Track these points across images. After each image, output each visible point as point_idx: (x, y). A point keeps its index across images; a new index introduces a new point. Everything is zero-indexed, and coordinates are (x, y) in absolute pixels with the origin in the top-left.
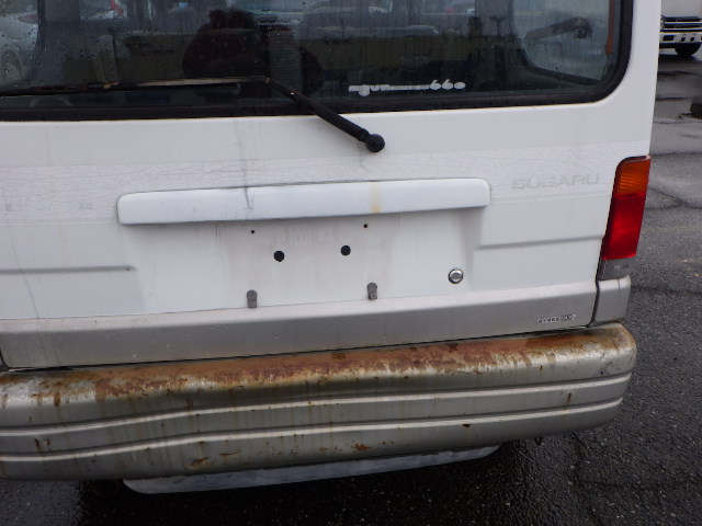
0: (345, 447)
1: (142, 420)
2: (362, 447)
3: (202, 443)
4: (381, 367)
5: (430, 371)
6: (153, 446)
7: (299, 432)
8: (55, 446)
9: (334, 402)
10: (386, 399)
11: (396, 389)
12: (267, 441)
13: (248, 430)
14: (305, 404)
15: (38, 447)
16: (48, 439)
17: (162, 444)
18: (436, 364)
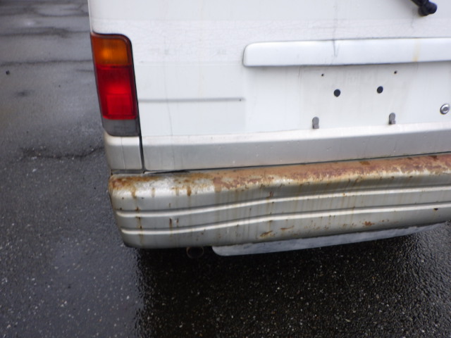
0: (359, 224)
1: (238, 206)
2: (368, 224)
3: (271, 221)
4: (395, 170)
5: (426, 172)
6: (241, 223)
7: (333, 214)
8: (181, 223)
9: (359, 193)
10: (392, 192)
11: (401, 185)
12: (312, 220)
13: (301, 213)
14: (341, 195)
15: (171, 224)
16: (178, 219)
17: (247, 222)
18: (430, 168)
